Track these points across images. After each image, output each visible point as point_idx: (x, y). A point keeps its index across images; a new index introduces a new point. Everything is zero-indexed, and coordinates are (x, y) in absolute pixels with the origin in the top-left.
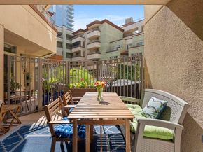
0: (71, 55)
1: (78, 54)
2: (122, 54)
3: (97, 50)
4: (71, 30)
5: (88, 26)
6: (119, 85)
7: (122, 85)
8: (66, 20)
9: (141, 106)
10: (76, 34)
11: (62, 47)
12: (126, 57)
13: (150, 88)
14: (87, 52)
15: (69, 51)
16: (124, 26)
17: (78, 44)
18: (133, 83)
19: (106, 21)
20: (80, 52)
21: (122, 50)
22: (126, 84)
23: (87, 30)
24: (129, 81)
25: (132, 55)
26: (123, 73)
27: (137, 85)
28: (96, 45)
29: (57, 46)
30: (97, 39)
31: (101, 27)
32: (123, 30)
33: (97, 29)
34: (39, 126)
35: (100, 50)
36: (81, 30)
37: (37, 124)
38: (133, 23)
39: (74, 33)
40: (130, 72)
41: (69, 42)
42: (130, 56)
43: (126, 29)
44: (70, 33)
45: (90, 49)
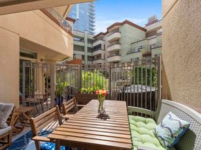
0: (92, 58)
1: (99, 57)
2: (144, 55)
3: (117, 53)
4: (92, 34)
5: (108, 29)
6: (133, 92)
7: (136, 92)
8: (88, 25)
9: (156, 121)
10: (96, 38)
11: (84, 51)
12: (148, 58)
13: (169, 98)
14: (107, 54)
15: (90, 54)
16: (147, 25)
17: (99, 47)
18: (149, 90)
19: (126, 22)
20: (100, 55)
21: (143, 51)
22: (140, 91)
23: (108, 32)
24: (144, 88)
25: (156, 55)
26: (140, 77)
27: (153, 93)
28: (117, 47)
29: (74, 50)
30: (117, 41)
31: (122, 29)
32: (145, 30)
33: (117, 30)
34: (45, 131)
35: (120, 52)
36: (101, 33)
37: (44, 129)
38: (157, 21)
39: (95, 37)
40: (149, 75)
41: (90, 46)
42: (153, 56)
43: (149, 28)
44: (91, 37)
45: (110, 52)
